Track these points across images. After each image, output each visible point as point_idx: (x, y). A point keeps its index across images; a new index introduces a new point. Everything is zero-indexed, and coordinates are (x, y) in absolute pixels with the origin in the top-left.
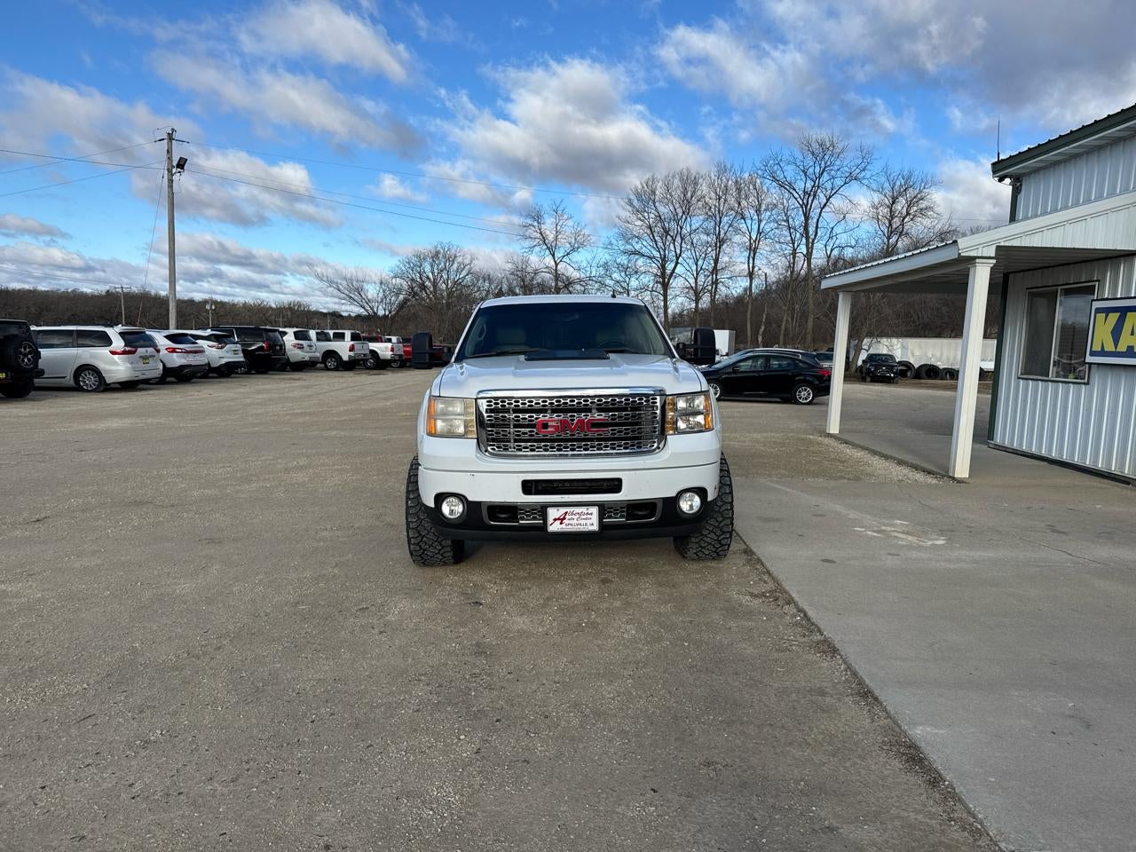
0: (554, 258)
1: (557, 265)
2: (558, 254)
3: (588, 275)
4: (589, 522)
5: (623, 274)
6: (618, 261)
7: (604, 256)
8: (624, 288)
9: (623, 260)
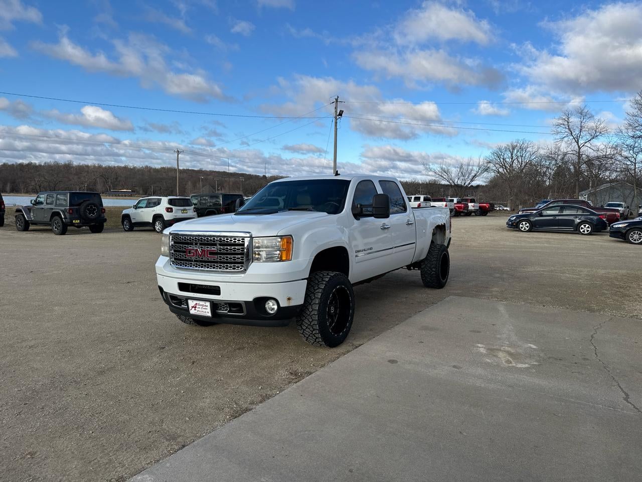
0: (578, 144)
1: (580, 148)
2: (581, 142)
3: (604, 154)
4: (207, 311)
5: (631, 152)
6: (628, 143)
7: (615, 140)
8: (631, 162)
9: (630, 142)
